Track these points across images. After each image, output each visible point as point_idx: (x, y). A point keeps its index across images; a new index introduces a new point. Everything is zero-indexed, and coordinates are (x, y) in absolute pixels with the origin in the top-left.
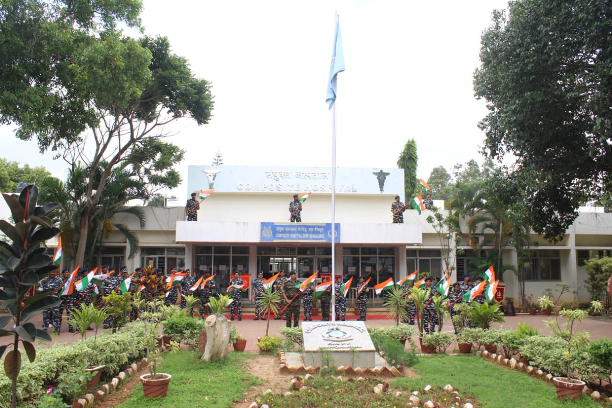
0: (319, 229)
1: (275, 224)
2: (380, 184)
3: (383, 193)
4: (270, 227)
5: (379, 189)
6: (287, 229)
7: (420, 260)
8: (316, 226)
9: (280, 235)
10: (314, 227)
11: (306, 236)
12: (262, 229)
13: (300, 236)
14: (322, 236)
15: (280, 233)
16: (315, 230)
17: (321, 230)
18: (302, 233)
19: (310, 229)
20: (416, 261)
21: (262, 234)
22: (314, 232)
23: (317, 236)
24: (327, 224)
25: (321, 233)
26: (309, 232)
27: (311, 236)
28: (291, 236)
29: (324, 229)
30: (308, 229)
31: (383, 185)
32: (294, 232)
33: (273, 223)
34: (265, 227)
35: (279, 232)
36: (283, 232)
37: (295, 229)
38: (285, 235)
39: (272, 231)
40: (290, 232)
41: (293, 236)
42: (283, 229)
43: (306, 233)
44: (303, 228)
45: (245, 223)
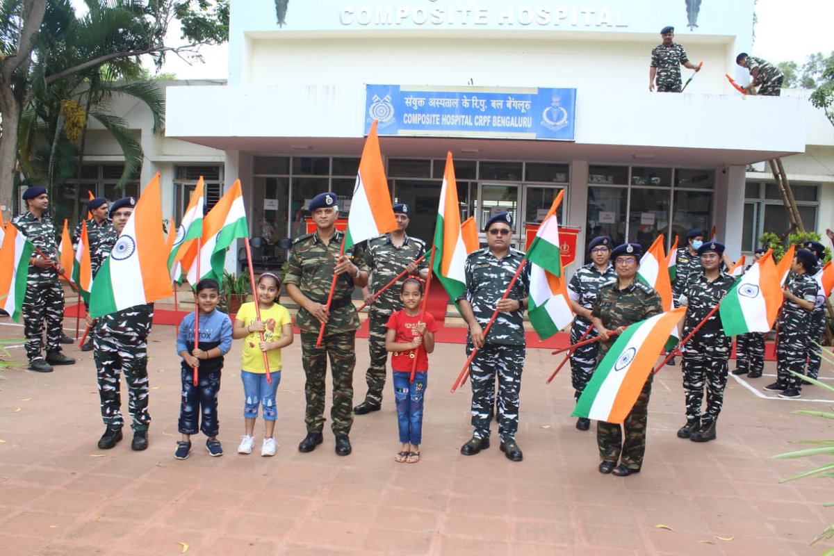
0: (517, 104)
1: (402, 89)
2: (688, 10)
3: (696, 31)
4: (388, 97)
5: (687, 22)
6: (433, 102)
7: (767, 206)
8: (512, 96)
9: (415, 119)
10: (505, 97)
11: (482, 120)
12: (369, 103)
13: (468, 122)
14: (526, 122)
15: (413, 112)
16: (509, 105)
17: (527, 105)
18: (472, 112)
19: (494, 104)
20: (758, 209)
21: (367, 115)
22: (505, 112)
23: (513, 123)
24: (541, 90)
25: (523, 115)
26: (491, 111)
27: (498, 121)
28: (443, 119)
29: (532, 105)
30: (488, 104)
31: (697, 10)
32: (451, 111)
33: (398, 87)
34: (376, 98)
35: (411, 110)
36: (421, 110)
37: (456, 102)
38: (427, 119)
39: (394, 107)
40: (440, 110)
41: (448, 120)
42: (421, 101)
43: (483, 114)
44: (475, 100)
45: (327, 87)
